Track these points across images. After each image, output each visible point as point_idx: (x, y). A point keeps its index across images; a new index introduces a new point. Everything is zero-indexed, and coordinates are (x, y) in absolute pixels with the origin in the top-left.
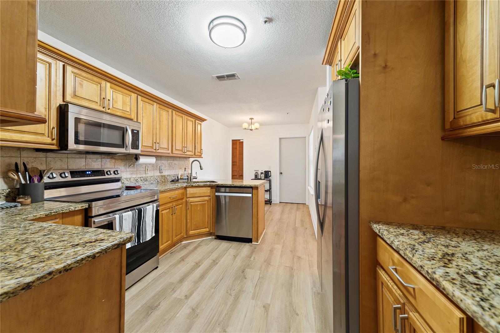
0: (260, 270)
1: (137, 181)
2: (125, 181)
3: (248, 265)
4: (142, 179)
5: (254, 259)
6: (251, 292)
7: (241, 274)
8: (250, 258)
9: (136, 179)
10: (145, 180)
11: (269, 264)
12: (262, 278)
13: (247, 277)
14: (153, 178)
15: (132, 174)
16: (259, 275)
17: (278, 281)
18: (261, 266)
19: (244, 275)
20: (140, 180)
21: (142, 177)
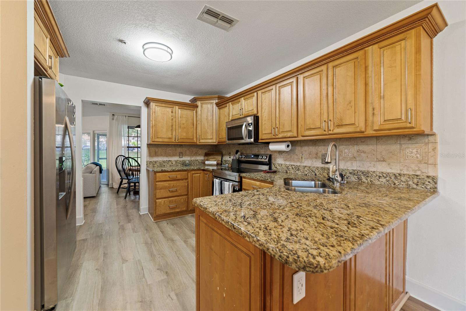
0: (149, 284)
1: (289, 168)
2: (278, 166)
3: (168, 283)
4: (293, 167)
5: (169, 295)
6: (144, 263)
7: (166, 270)
8: (177, 295)
9: (287, 166)
10: (297, 169)
11: (141, 302)
12: (141, 279)
13: (159, 271)
14: (308, 169)
15: (285, 160)
16: (146, 279)
17: (121, 286)
18: (151, 291)
19: (162, 271)
20: (291, 168)
21: (294, 165)
